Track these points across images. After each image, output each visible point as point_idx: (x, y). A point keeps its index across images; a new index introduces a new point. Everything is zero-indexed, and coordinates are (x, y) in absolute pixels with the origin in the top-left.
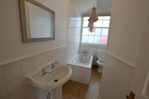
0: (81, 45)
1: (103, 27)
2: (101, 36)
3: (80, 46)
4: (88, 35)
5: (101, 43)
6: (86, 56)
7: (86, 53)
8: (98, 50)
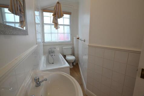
0: (45, 44)
1: (65, 24)
2: (64, 33)
3: (44, 46)
4: (51, 33)
5: (65, 40)
6: (53, 56)
7: (52, 53)
8: (64, 48)
